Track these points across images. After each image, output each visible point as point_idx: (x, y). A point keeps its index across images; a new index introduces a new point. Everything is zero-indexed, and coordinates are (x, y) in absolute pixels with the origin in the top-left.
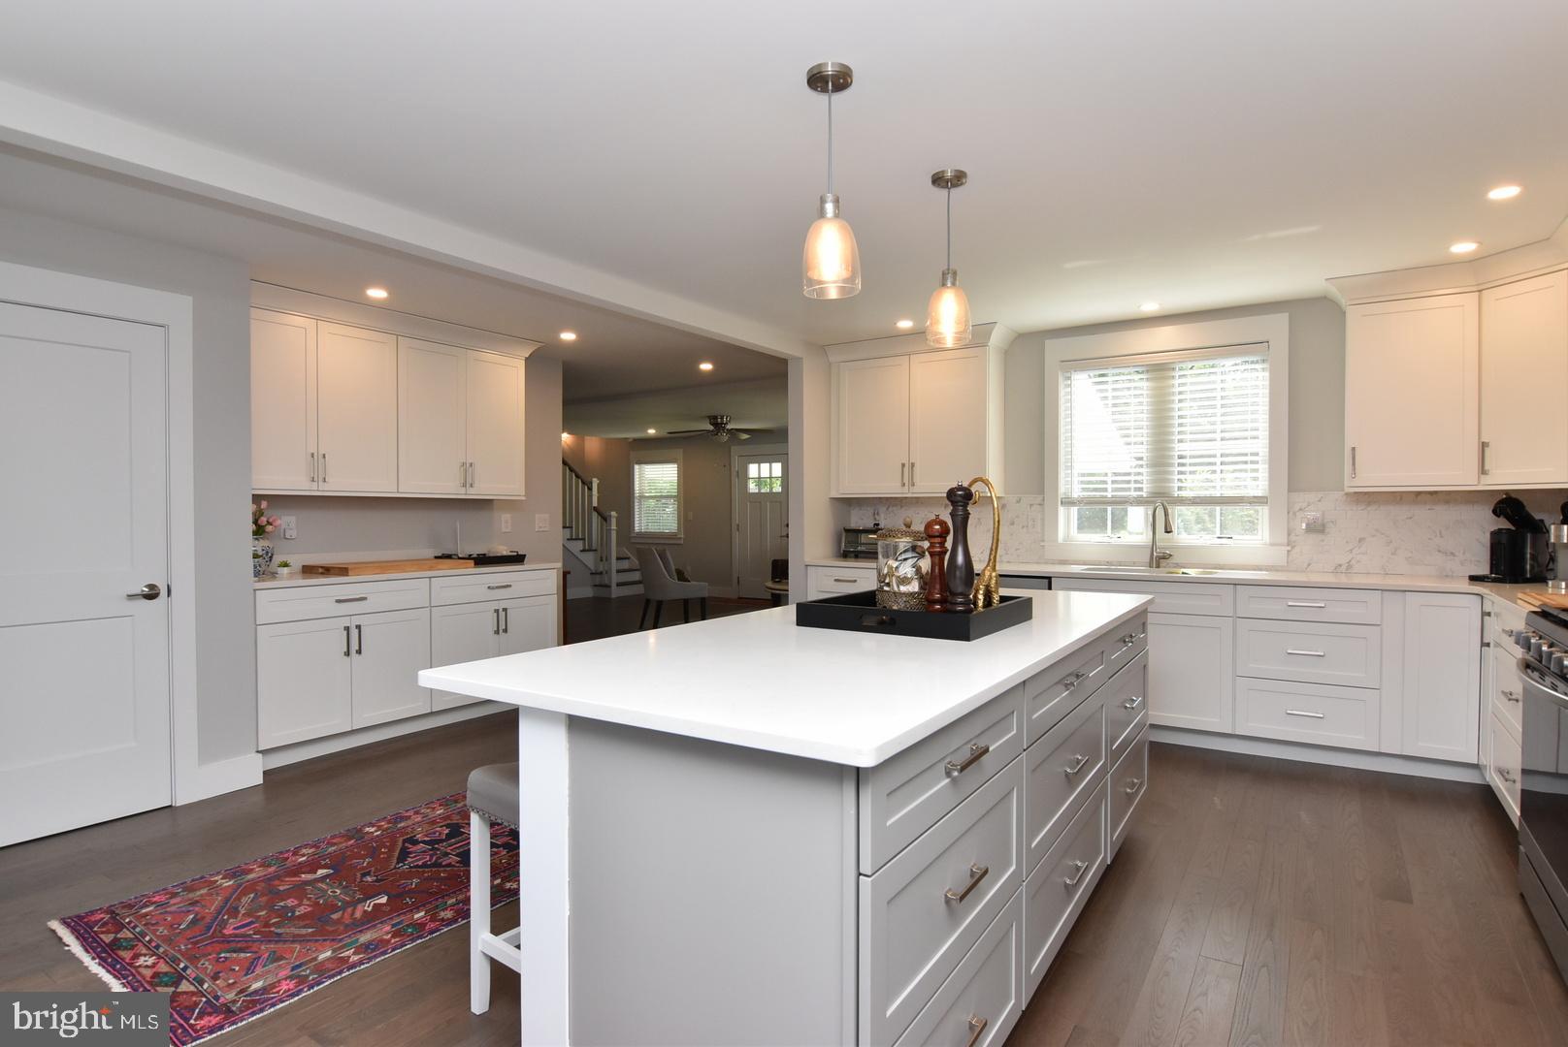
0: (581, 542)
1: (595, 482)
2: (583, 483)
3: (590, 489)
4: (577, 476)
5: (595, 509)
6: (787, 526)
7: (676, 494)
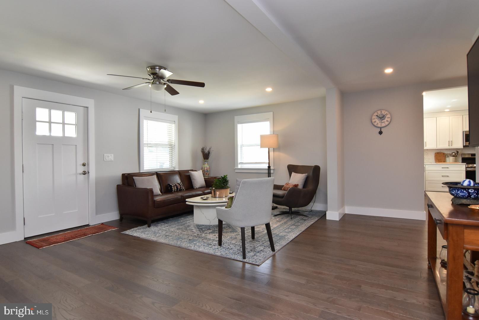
6: (84, 165)
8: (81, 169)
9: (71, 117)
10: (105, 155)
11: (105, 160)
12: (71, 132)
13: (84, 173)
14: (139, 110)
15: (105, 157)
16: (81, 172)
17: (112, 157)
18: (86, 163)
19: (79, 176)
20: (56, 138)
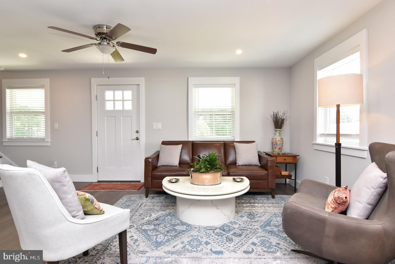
6: (137, 132)
7: (44, 111)
8: (135, 135)
9: (128, 94)
10: (154, 124)
11: (153, 128)
12: (128, 106)
13: (137, 139)
14: (188, 78)
15: (153, 125)
16: (135, 138)
17: (160, 126)
18: (139, 131)
19: (133, 141)
20: (119, 111)
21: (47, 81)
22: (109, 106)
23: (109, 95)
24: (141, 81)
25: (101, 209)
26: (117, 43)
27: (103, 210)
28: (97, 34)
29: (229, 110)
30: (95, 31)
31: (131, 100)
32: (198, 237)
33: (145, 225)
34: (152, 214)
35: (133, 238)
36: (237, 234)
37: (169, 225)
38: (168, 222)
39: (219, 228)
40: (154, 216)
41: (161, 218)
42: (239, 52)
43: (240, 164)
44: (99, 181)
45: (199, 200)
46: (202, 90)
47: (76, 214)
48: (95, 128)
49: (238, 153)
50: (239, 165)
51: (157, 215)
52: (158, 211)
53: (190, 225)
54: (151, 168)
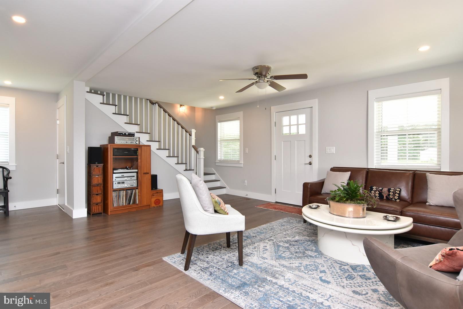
0: (185, 165)
1: (193, 132)
2: (186, 131)
3: (190, 135)
4: (182, 127)
5: (193, 146)
6: (310, 156)
7: (239, 138)
8: (308, 160)
9: (302, 118)
11: (327, 153)
12: (303, 130)
13: (310, 164)
14: (368, 91)
15: (326, 149)
16: (308, 162)
17: (333, 150)
18: (312, 156)
19: (306, 165)
20: (294, 136)
21: (241, 114)
22: (286, 130)
23: (285, 120)
24: (315, 103)
25: (225, 211)
26: (270, 78)
27: (227, 212)
28: (255, 74)
29: (434, 127)
30: (254, 72)
31: (305, 124)
32: (320, 265)
33: (282, 243)
34: (296, 236)
35: (266, 247)
36: (366, 277)
37: (302, 248)
38: (304, 246)
39: (350, 266)
40: (297, 238)
41: (300, 242)
42: (424, 48)
43: (432, 203)
44: (277, 202)
45: (332, 230)
46: (387, 105)
47: (208, 210)
48: (274, 152)
49: (429, 188)
50: (430, 205)
51: (300, 238)
52: (304, 236)
53: (322, 254)
54: (309, 193)
